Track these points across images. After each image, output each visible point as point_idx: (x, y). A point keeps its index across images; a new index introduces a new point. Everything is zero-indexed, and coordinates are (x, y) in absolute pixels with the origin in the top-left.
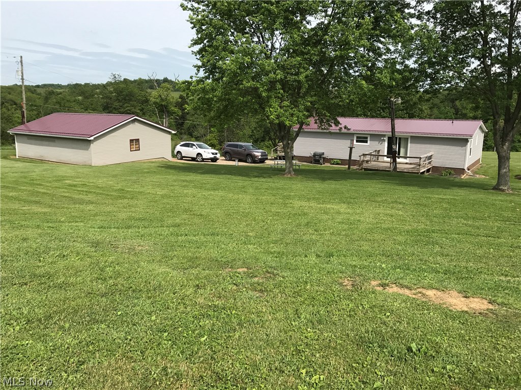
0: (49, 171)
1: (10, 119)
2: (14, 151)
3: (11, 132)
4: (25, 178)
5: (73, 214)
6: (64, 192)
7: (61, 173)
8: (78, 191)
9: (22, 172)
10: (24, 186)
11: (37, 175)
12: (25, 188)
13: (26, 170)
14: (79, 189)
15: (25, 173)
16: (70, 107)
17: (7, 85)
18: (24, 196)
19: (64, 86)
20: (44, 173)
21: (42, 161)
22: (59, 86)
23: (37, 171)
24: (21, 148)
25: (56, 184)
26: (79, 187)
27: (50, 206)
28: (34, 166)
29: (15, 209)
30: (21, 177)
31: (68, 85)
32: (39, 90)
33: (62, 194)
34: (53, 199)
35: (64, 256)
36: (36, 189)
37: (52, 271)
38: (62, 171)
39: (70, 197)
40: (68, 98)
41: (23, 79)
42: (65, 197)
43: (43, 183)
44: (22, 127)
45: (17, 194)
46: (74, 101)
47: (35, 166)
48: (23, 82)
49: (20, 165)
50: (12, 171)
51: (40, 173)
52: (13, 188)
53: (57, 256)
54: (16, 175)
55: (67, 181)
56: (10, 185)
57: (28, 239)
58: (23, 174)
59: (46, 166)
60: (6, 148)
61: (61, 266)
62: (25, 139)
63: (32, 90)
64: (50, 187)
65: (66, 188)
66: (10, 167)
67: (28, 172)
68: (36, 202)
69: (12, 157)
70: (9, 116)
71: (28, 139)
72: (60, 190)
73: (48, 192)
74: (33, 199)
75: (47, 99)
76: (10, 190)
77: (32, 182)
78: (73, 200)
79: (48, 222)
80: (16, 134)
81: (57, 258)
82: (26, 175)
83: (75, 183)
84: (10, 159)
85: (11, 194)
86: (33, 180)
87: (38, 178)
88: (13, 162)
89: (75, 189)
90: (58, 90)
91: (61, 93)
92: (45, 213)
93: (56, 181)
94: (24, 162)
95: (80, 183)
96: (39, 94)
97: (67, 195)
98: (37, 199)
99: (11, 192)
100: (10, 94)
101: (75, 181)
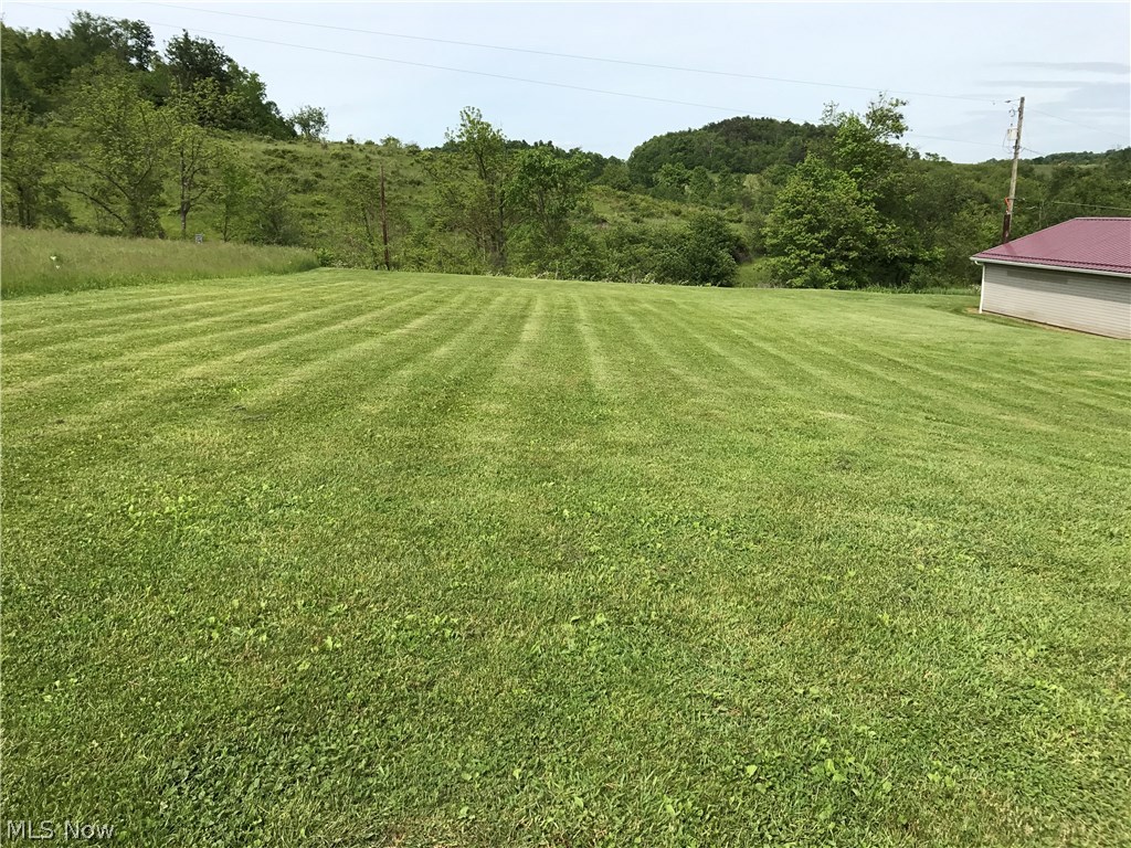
0: (1048, 347)
1: (974, 233)
2: (975, 298)
3: (975, 259)
4: (999, 355)
5: (1111, 446)
6: (1085, 395)
7: (1075, 354)
8: (1119, 397)
9: (992, 343)
10: (998, 372)
11: (1023, 352)
12: (1000, 376)
13: (1001, 340)
14: (1121, 393)
15: (998, 344)
16: (1108, 204)
17: (975, 163)
18: (1000, 391)
19: (1097, 156)
20: (1037, 348)
21: (1030, 323)
22: (1087, 157)
23: (1022, 344)
24: (992, 294)
25: (1066, 376)
26: (1121, 389)
27: (1057, 423)
28: (1015, 331)
29: (987, 417)
30: (991, 353)
31: (1109, 153)
32: (1038, 170)
33: (1082, 400)
34: (1061, 408)
35: (1112, 535)
36: (1023, 381)
37: (1089, 561)
38: (1077, 348)
39: (1101, 409)
40: (1106, 182)
41: (1017, 147)
42: (1088, 405)
43: (1037, 371)
44: (1000, 249)
45: (986, 386)
46: (1120, 190)
47: (1019, 332)
48: (1016, 154)
49: (986, 327)
50: (974, 339)
51: (1029, 348)
52: (978, 374)
53: (1096, 531)
54: (981, 347)
55: (1089, 373)
56: (972, 368)
57: (1028, 482)
58: (995, 348)
59: (1042, 335)
60: (961, 291)
61: (1109, 554)
62: (1003, 274)
63: (1027, 169)
64: (1052, 379)
65: (1089, 388)
66: (969, 331)
67: (1005, 343)
68: (1026, 408)
69: (970, 311)
70: (972, 226)
71: (1010, 274)
72: (1076, 390)
73: (1050, 390)
74: (1019, 401)
75: (1056, 187)
76: (973, 377)
77: (1013, 366)
78: (1107, 416)
79: (1058, 454)
80: (985, 263)
81: (1096, 535)
82: (1000, 348)
83: (1109, 378)
84: (966, 315)
85: (975, 386)
86: (1014, 362)
87: (1025, 358)
88: (972, 320)
89: (1113, 391)
90: (1082, 166)
91: (1088, 173)
92: (1047, 435)
93: (1067, 369)
94: (993, 322)
95: (1124, 380)
96: (1040, 178)
97: (1092, 402)
98: (1028, 403)
99: (973, 381)
100: (978, 180)
101: (1109, 374)
